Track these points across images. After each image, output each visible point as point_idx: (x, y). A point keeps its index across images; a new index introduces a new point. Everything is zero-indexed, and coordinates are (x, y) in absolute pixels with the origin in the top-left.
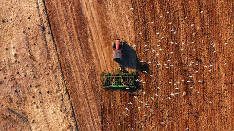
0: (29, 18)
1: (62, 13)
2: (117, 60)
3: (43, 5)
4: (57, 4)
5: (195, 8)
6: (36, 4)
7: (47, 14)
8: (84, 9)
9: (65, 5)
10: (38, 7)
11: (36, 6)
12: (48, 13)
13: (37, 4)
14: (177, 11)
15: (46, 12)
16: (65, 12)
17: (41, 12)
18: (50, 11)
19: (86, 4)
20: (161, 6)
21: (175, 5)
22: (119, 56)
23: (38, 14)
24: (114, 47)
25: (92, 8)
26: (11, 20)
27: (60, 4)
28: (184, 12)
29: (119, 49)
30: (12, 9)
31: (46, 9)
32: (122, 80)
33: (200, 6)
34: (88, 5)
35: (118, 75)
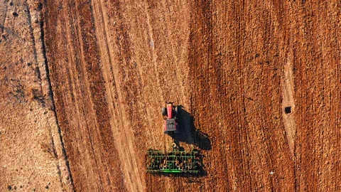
0: (47, 187)
1: (95, 185)
2: (169, 133)
3: (67, 170)
4: (87, 170)
5: (288, 183)
6: (56, 168)
7: (72, 184)
8: (127, 181)
9: (99, 174)
10: (59, 173)
11: (57, 171)
12: (74, 182)
13: (58, 167)
14: (262, 187)
15: (72, 181)
16: (99, 183)
17: (65, 181)
18: (77, 181)
19: (130, 174)
20: (239, 181)
21: (259, 179)
22: (173, 128)
23: (60, 183)
24: (165, 113)
25: (138, 180)
26: (21, 187)
27: (91, 171)
28: (272, 188)
29: (172, 117)
30: (22, 171)
31: (71, 176)
32: (177, 162)
33: (296, 180)
34: (133, 176)
35: (171, 154)
